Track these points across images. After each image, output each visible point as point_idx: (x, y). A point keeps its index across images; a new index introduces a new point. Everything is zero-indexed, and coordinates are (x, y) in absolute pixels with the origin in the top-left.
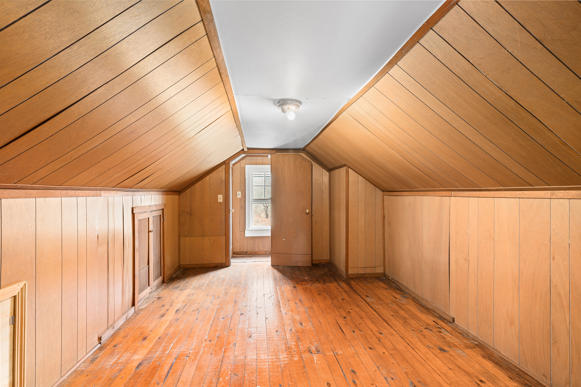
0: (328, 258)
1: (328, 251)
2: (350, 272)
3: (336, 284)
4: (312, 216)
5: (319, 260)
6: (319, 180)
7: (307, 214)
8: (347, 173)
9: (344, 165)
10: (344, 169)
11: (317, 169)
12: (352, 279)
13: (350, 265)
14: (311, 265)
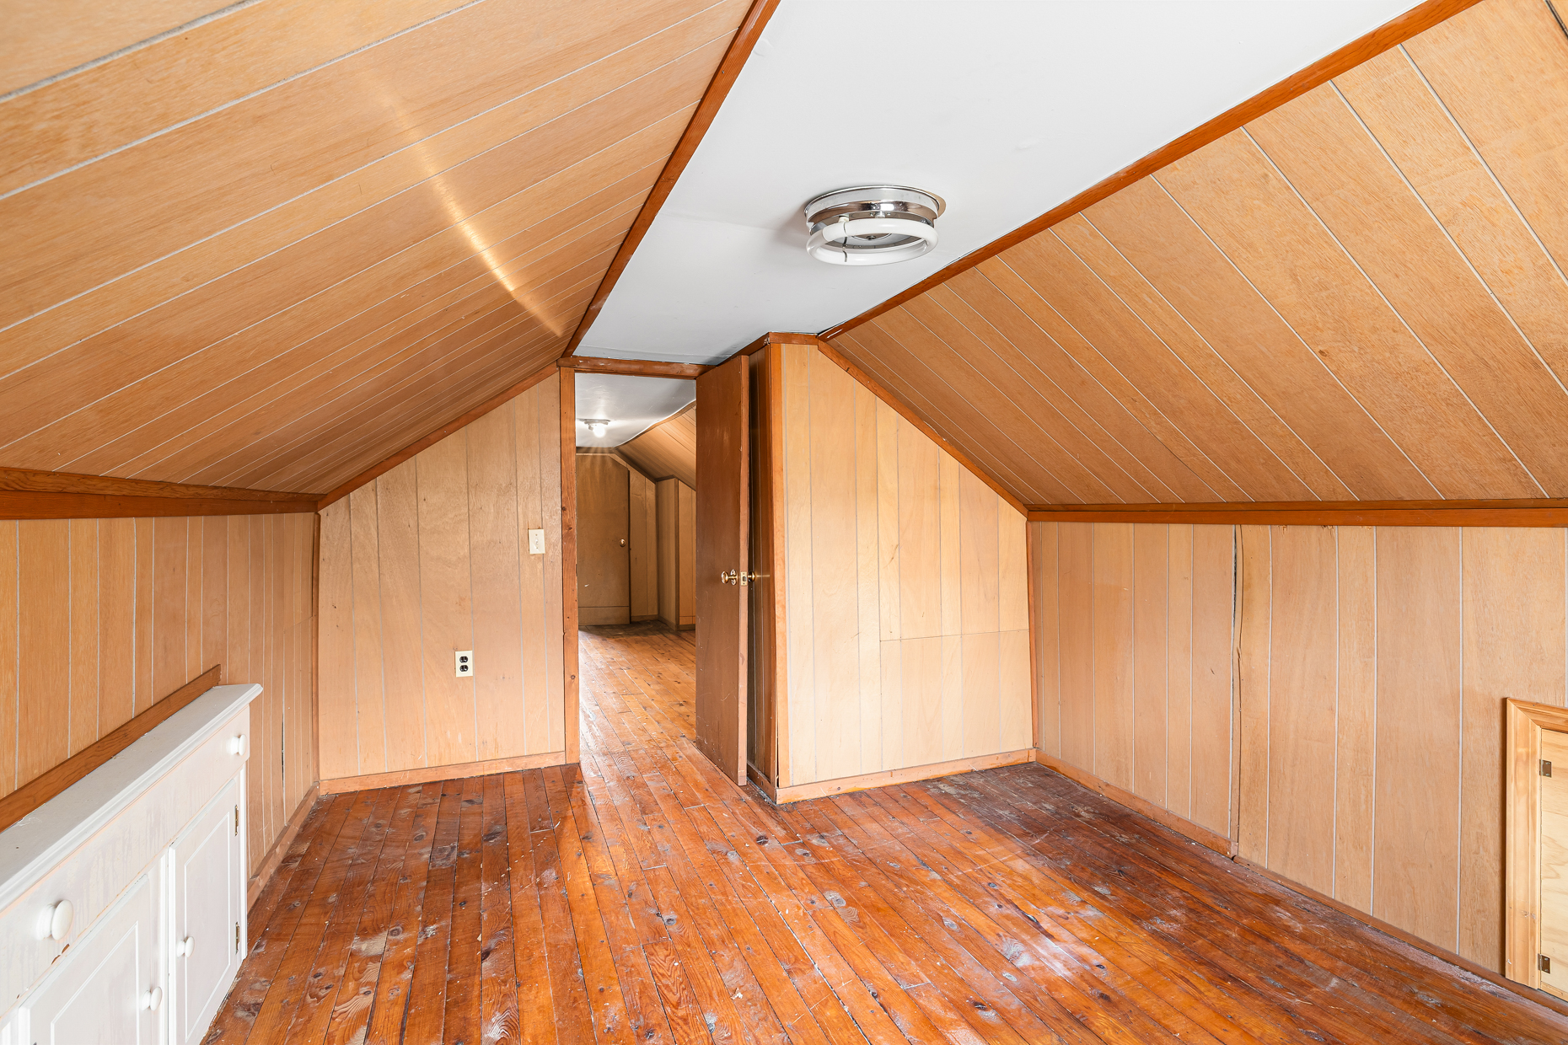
0: (656, 613)
1: (656, 602)
2: (682, 622)
3: (661, 636)
4: (630, 549)
5: (642, 616)
6: (640, 495)
7: (622, 546)
8: (677, 487)
9: (672, 477)
10: (672, 481)
11: (636, 478)
12: (684, 631)
13: (682, 613)
14: (628, 622)
